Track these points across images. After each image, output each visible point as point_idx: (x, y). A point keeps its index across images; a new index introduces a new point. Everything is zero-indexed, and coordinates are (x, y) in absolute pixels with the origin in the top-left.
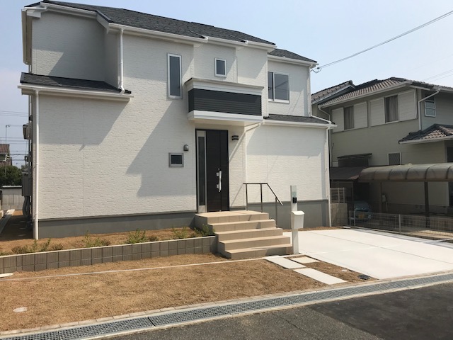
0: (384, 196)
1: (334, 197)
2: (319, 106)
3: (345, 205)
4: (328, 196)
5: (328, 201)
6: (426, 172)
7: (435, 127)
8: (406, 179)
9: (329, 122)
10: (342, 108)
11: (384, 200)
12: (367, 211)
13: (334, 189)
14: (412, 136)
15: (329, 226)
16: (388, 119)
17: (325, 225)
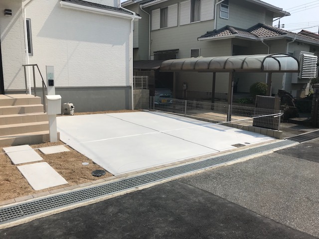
0: (185, 85)
1: (137, 84)
2: (141, 6)
3: (148, 91)
4: (131, 83)
5: (131, 87)
6: (210, 63)
7: (227, 28)
8: (194, 69)
9: (134, 13)
10: (159, 9)
11: (185, 88)
12: (169, 97)
13: (138, 77)
14: (209, 34)
15: (131, 109)
16: (193, 19)
17: (128, 108)
